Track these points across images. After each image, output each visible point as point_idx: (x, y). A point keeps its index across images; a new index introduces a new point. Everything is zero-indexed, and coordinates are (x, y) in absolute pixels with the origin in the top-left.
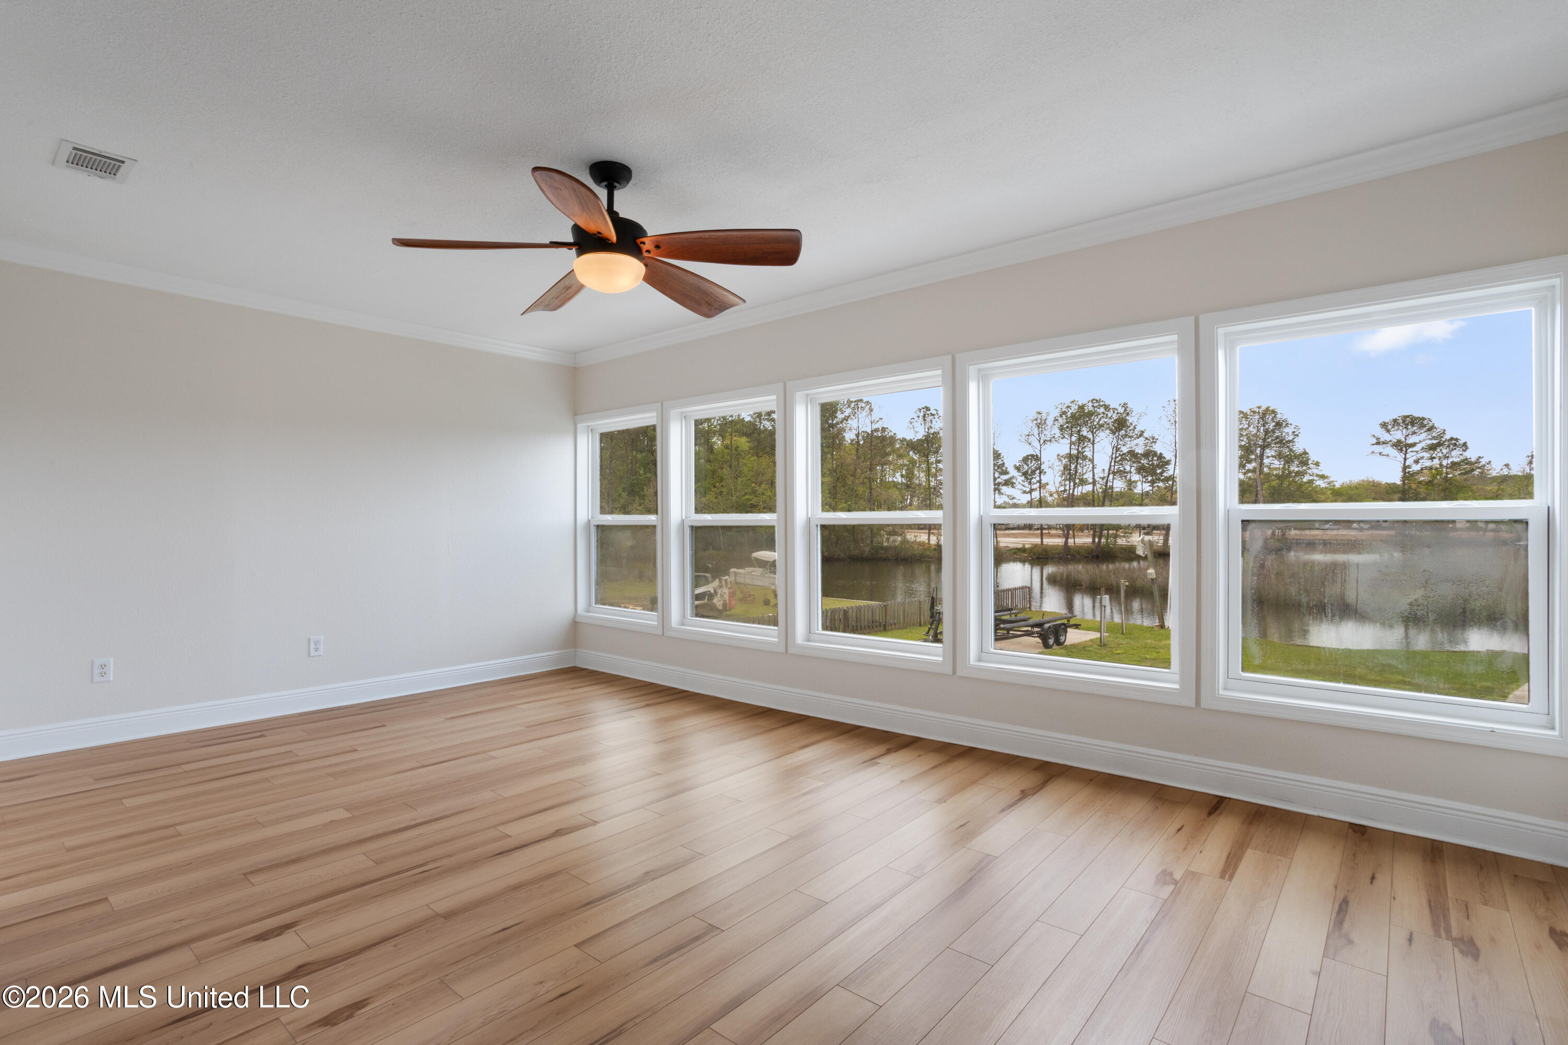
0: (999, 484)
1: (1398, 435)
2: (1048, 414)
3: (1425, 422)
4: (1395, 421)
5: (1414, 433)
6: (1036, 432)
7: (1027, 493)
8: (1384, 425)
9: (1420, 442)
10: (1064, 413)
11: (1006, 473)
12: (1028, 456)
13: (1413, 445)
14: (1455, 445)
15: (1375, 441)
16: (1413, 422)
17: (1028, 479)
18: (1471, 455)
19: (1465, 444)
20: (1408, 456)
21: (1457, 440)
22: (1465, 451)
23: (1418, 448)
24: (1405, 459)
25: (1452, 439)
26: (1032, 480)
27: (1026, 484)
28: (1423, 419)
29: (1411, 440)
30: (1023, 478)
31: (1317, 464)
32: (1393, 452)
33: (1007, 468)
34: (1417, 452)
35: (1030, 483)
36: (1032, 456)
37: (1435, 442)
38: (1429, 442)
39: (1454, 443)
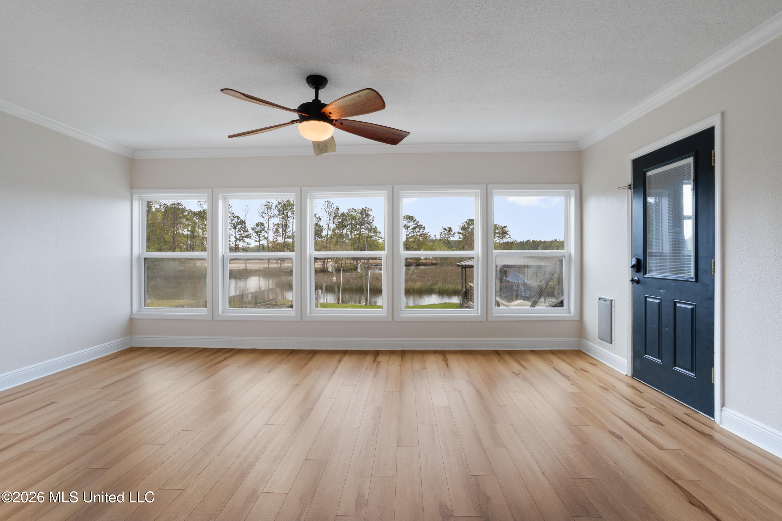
0: (243, 237)
2: (272, 203)
3: (413, 218)
5: (410, 222)
6: (266, 211)
7: (258, 242)
9: (412, 225)
10: (280, 203)
11: (247, 231)
12: (258, 223)
13: (409, 227)
14: (421, 227)
16: (410, 218)
17: (258, 235)
18: (425, 231)
19: (424, 227)
20: (408, 231)
21: (422, 225)
22: (424, 230)
23: (411, 228)
24: (407, 232)
25: (420, 225)
26: (260, 235)
27: (257, 237)
29: (409, 224)
30: (256, 234)
31: (380, 233)
33: (247, 229)
34: (410, 229)
35: (259, 237)
36: (260, 223)
37: (416, 226)
38: (414, 226)
39: (420, 227)
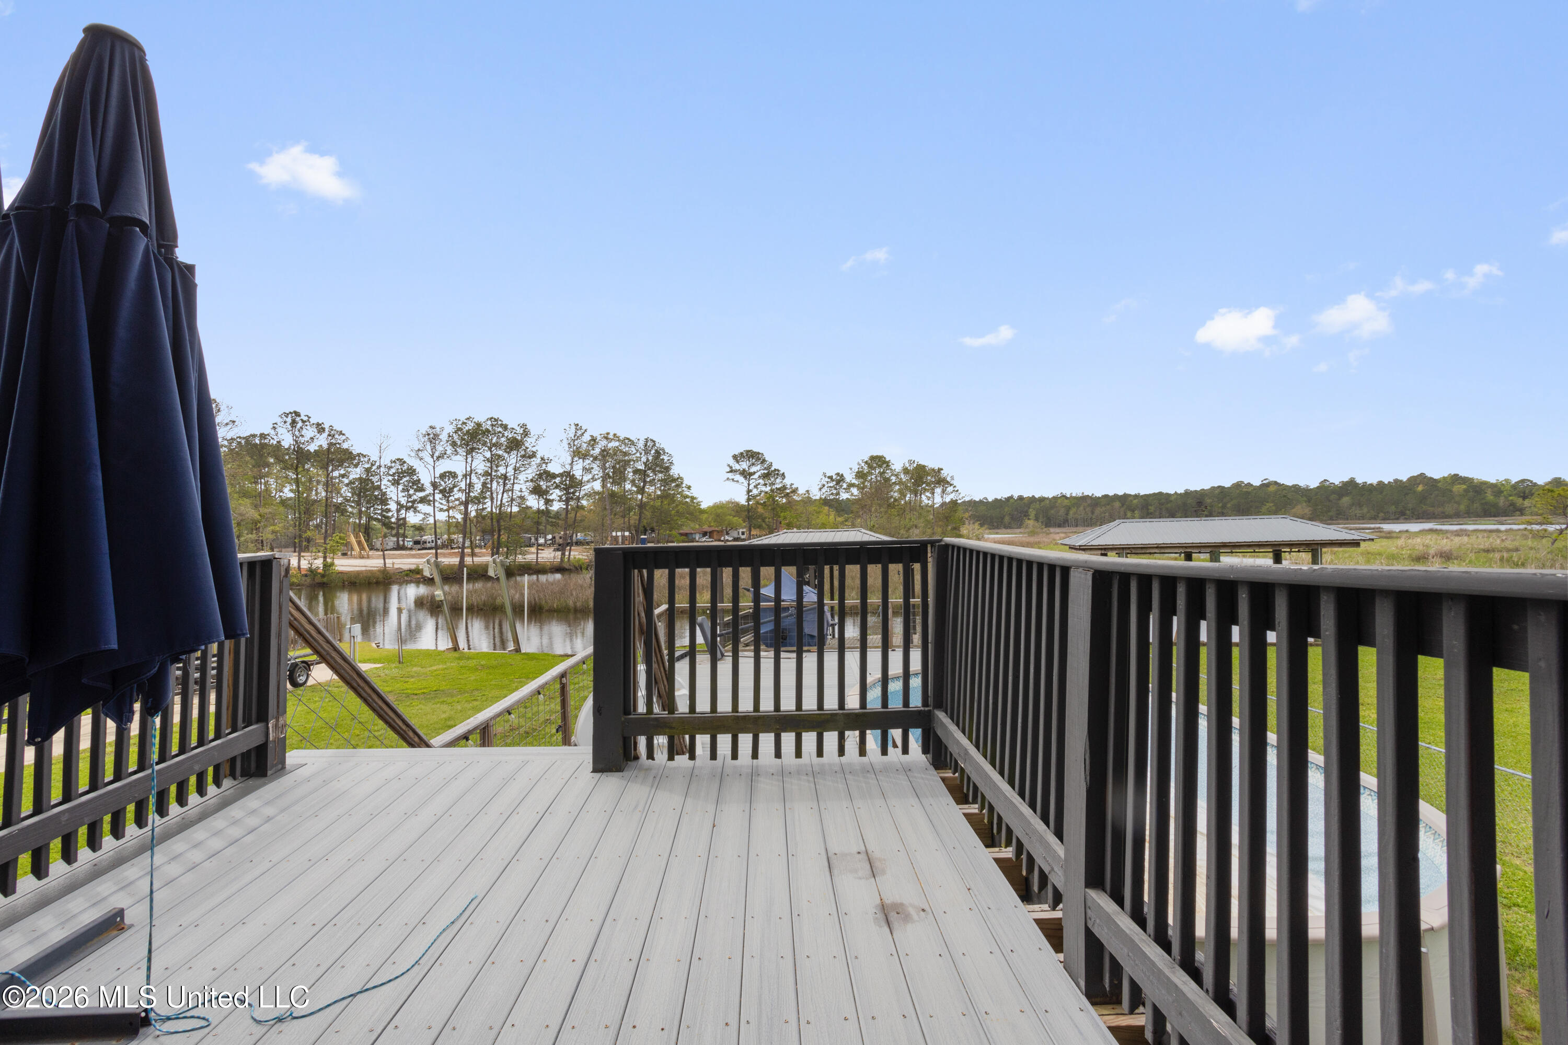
0: (414, 502)
1: (744, 465)
3: (760, 456)
4: (742, 453)
5: (753, 464)
6: (429, 447)
7: (445, 511)
8: (735, 457)
9: (758, 471)
10: (459, 430)
11: (422, 489)
12: (445, 473)
13: (754, 473)
14: (778, 474)
15: (728, 469)
16: (753, 456)
17: (445, 496)
18: (787, 481)
19: (783, 474)
20: (751, 482)
21: (778, 470)
22: (783, 479)
23: (756, 476)
24: (749, 485)
25: (775, 470)
26: (450, 498)
27: (444, 502)
28: (759, 453)
29: (753, 469)
30: (440, 496)
32: (741, 479)
33: (423, 485)
34: (756, 479)
35: (448, 501)
36: (450, 473)
37: (766, 472)
38: (762, 472)
